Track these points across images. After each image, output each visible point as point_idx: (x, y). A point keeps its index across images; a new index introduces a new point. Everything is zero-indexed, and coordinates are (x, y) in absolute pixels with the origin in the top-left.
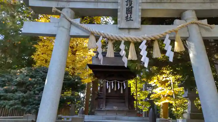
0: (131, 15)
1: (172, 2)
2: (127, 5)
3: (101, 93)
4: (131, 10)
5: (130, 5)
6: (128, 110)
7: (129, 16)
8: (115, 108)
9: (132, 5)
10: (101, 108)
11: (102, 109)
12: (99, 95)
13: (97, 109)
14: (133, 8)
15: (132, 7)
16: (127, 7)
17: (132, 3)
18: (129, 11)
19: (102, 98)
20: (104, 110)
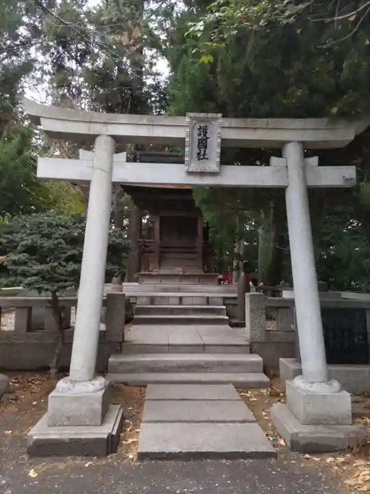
0: (205, 151)
1: (269, 127)
2: (199, 135)
3: (149, 242)
4: (206, 143)
5: (205, 135)
6: (203, 273)
7: (202, 153)
8: (178, 270)
9: (207, 136)
10: (150, 269)
11: (154, 273)
12: (146, 246)
13: (143, 273)
14: (208, 140)
15: (207, 138)
16: (200, 138)
17: (208, 131)
18: (203, 143)
19: (152, 252)
20: (157, 273)
